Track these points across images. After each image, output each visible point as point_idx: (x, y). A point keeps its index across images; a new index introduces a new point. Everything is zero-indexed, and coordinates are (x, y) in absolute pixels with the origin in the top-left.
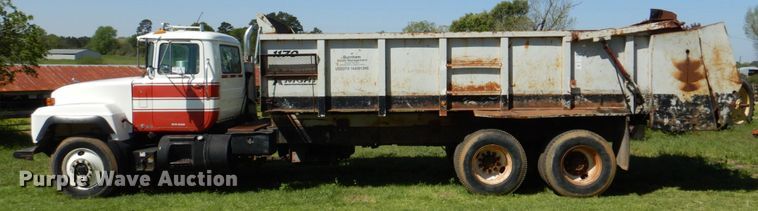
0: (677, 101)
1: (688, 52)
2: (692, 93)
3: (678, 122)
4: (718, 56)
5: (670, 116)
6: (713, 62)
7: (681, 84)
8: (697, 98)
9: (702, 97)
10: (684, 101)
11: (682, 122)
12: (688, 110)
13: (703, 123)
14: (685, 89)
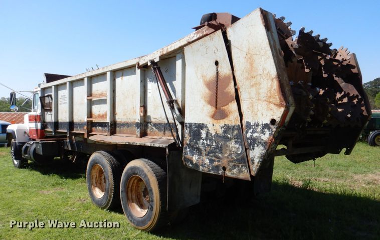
0: (207, 133)
1: (217, 63)
2: (222, 123)
3: (207, 161)
4: (251, 65)
5: (200, 152)
6: (246, 75)
7: (210, 109)
8: (227, 129)
9: (233, 128)
10: (213, 134)
11: (211, 161)
12: (217, 146)
13: (234, 167)
14: (214, 117)
